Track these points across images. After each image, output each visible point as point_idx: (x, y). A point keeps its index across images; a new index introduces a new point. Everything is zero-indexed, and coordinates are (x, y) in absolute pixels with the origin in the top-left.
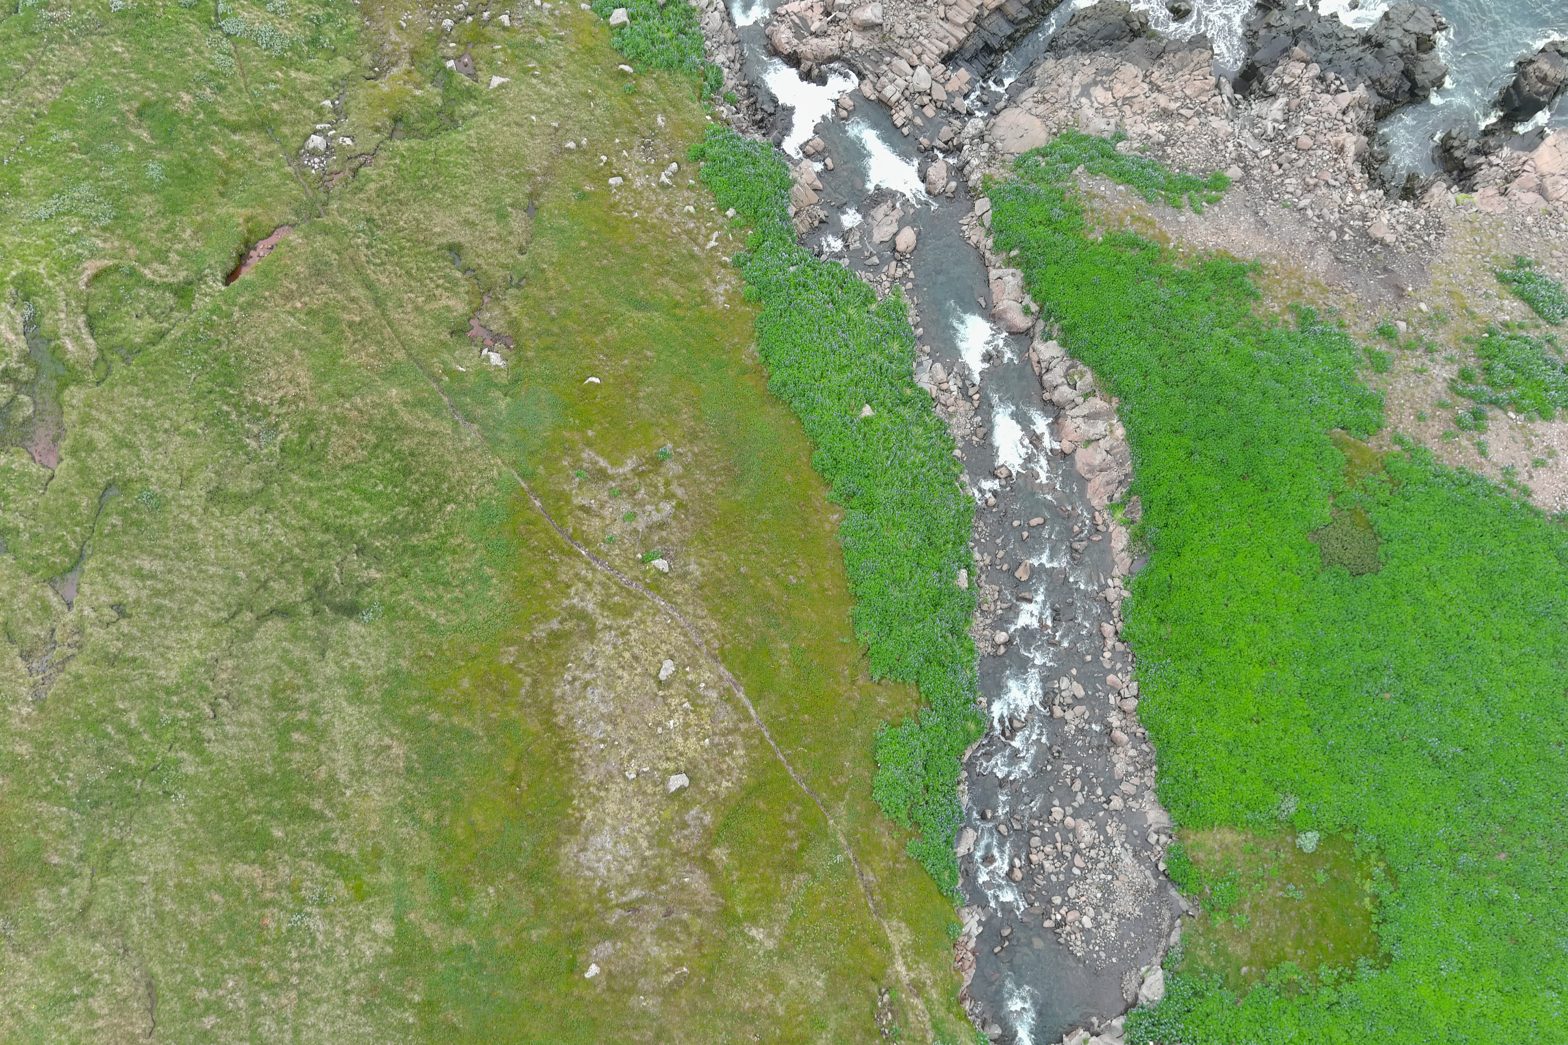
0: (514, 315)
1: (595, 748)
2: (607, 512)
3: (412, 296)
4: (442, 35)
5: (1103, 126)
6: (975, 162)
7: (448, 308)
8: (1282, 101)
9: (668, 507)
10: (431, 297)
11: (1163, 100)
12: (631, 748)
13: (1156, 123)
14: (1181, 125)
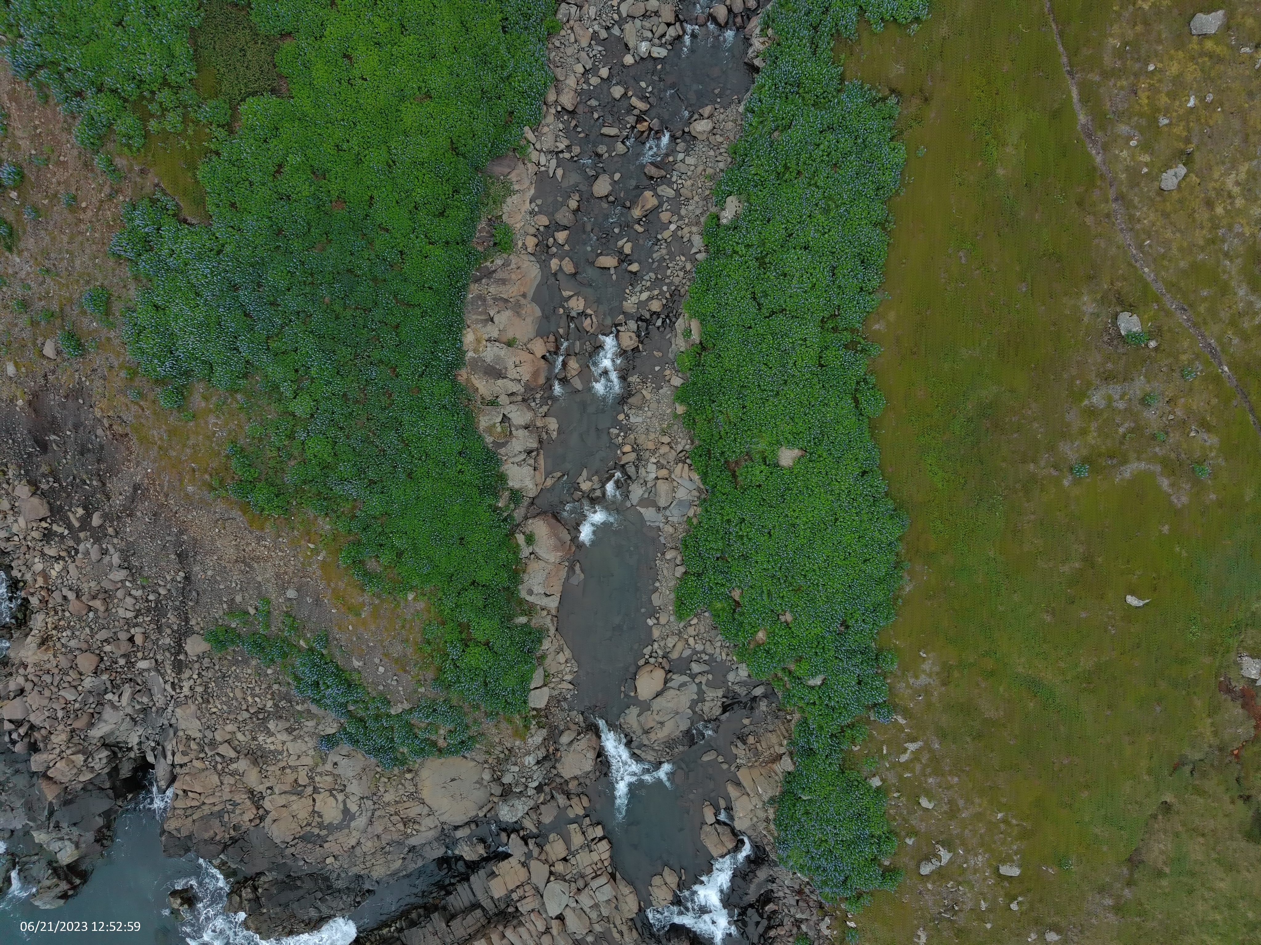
0: (1210, 721)
2: (1179, 413)
5: (343, 762)
8: (96, 733)
9: (1095, 398)
11: (252, 778)
13: (272, 748)
14: (240, 736)
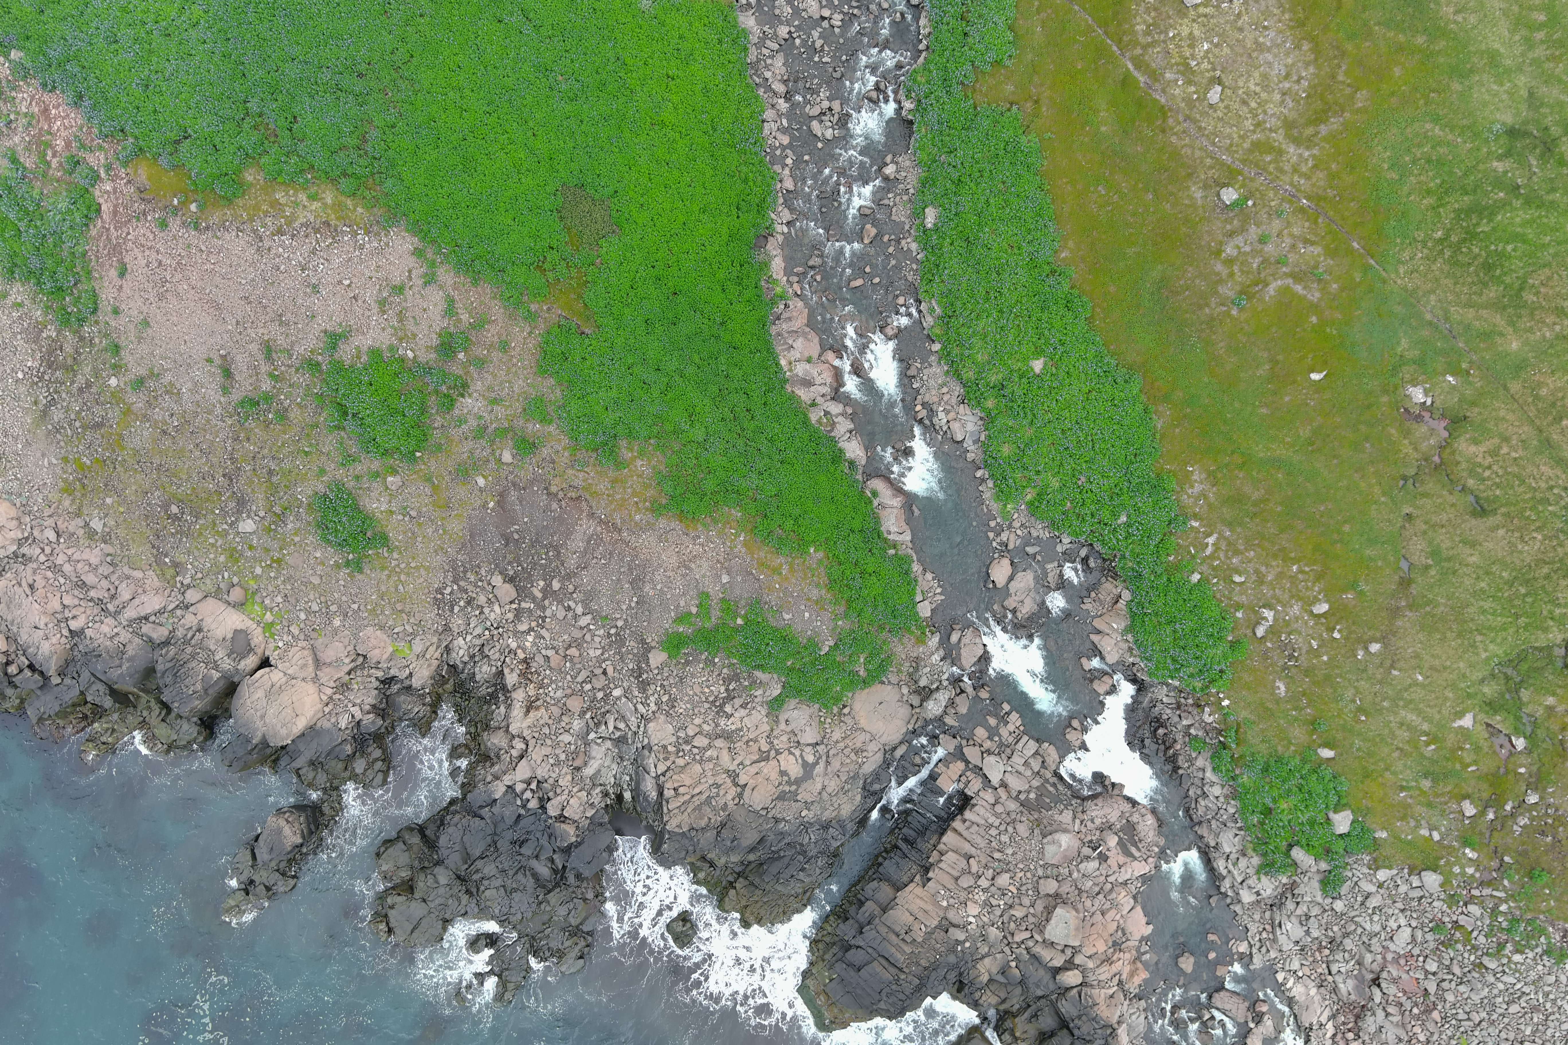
0: (1406, 442)
1: (1272, 23)
2: (1288, 241)
3: (1514, 455)
4: (1537, 782)
5: (794, 717)
6: (936, 658)
7: (1476, 442)
8: (590, 771)
9: (1228, 251)
10: (1494, 453)
11: (726, 758)
12: (1240, 23)
13: (733, 728)
14: (706, 727)
